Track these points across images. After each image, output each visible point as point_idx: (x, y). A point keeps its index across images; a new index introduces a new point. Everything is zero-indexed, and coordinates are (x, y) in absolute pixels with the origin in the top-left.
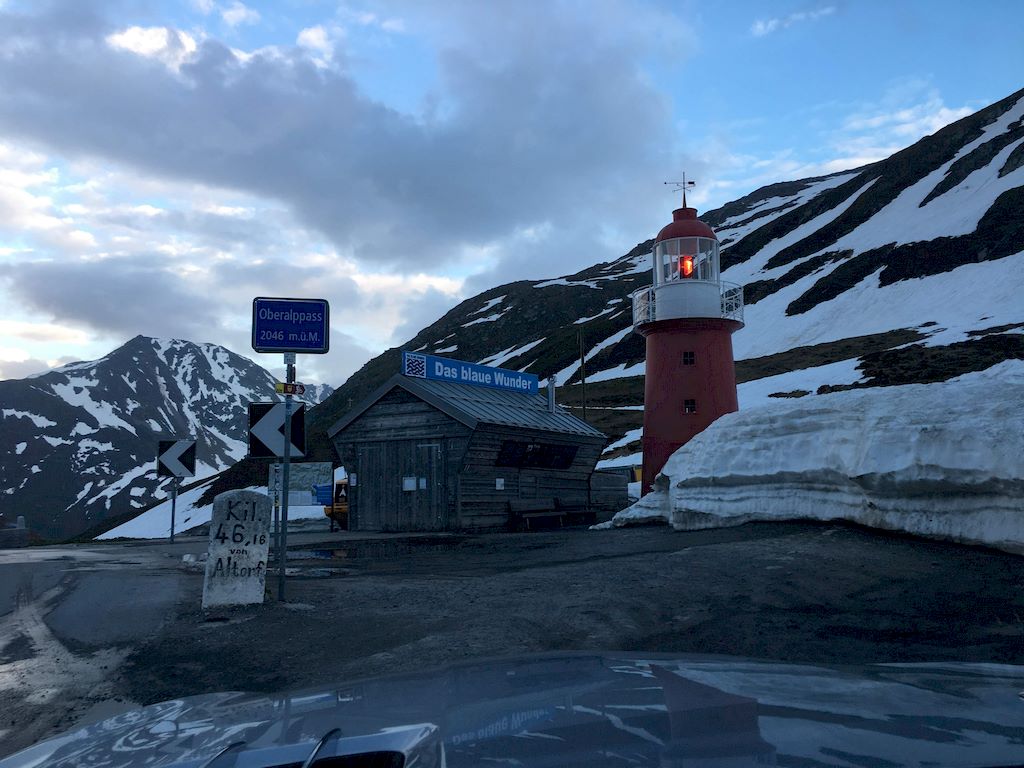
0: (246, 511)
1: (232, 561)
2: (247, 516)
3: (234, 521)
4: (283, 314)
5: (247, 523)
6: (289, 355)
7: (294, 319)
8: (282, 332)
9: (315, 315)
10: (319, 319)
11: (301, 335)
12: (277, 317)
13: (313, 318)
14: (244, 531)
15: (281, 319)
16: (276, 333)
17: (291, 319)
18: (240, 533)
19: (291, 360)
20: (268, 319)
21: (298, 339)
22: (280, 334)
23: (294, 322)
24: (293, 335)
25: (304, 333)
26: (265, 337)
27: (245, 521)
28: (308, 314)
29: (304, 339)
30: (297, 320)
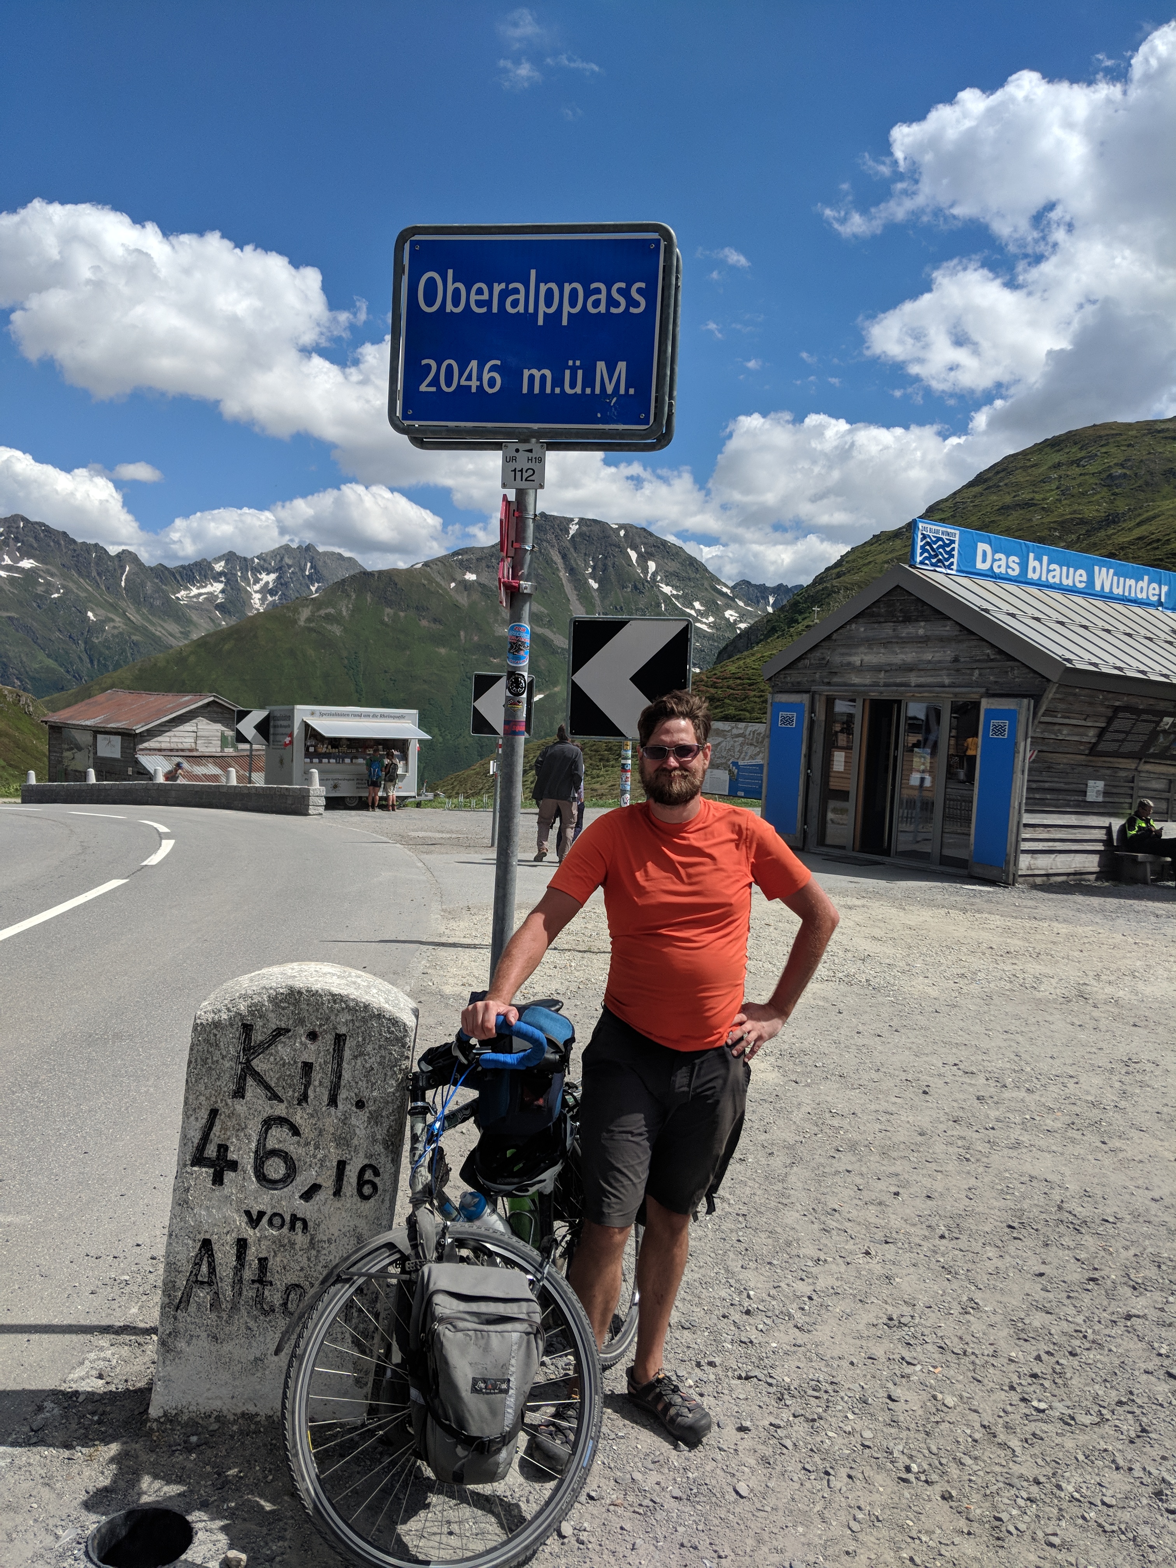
0: (308, 1067)
1: (252, 1254)
2: (312, 1087)
3: (260, 1102)
4: (502, 291)
5: (312, 1116)
6: (522, 456)
7: (542, 308)
8: (498, 362)
9: (619, 291)
10: (637, 304)
11: (567, 373)
12: (479, 304)
13: (612, 302)
14: (298, 1142)
15: (495, 310)
16: (474, 364)
17: (531, 310)
18: (282, 1151)
19: (525, 475)
20: (448, 310)
21: (553, 390)
22: (489, 371)
23: (540, 322)
24: (537, 374)
25: (578, 363)
26: (435, 382)
27: (304, 1105)
28: (593, 286)
29: (578, 390)
30: (551, 311)
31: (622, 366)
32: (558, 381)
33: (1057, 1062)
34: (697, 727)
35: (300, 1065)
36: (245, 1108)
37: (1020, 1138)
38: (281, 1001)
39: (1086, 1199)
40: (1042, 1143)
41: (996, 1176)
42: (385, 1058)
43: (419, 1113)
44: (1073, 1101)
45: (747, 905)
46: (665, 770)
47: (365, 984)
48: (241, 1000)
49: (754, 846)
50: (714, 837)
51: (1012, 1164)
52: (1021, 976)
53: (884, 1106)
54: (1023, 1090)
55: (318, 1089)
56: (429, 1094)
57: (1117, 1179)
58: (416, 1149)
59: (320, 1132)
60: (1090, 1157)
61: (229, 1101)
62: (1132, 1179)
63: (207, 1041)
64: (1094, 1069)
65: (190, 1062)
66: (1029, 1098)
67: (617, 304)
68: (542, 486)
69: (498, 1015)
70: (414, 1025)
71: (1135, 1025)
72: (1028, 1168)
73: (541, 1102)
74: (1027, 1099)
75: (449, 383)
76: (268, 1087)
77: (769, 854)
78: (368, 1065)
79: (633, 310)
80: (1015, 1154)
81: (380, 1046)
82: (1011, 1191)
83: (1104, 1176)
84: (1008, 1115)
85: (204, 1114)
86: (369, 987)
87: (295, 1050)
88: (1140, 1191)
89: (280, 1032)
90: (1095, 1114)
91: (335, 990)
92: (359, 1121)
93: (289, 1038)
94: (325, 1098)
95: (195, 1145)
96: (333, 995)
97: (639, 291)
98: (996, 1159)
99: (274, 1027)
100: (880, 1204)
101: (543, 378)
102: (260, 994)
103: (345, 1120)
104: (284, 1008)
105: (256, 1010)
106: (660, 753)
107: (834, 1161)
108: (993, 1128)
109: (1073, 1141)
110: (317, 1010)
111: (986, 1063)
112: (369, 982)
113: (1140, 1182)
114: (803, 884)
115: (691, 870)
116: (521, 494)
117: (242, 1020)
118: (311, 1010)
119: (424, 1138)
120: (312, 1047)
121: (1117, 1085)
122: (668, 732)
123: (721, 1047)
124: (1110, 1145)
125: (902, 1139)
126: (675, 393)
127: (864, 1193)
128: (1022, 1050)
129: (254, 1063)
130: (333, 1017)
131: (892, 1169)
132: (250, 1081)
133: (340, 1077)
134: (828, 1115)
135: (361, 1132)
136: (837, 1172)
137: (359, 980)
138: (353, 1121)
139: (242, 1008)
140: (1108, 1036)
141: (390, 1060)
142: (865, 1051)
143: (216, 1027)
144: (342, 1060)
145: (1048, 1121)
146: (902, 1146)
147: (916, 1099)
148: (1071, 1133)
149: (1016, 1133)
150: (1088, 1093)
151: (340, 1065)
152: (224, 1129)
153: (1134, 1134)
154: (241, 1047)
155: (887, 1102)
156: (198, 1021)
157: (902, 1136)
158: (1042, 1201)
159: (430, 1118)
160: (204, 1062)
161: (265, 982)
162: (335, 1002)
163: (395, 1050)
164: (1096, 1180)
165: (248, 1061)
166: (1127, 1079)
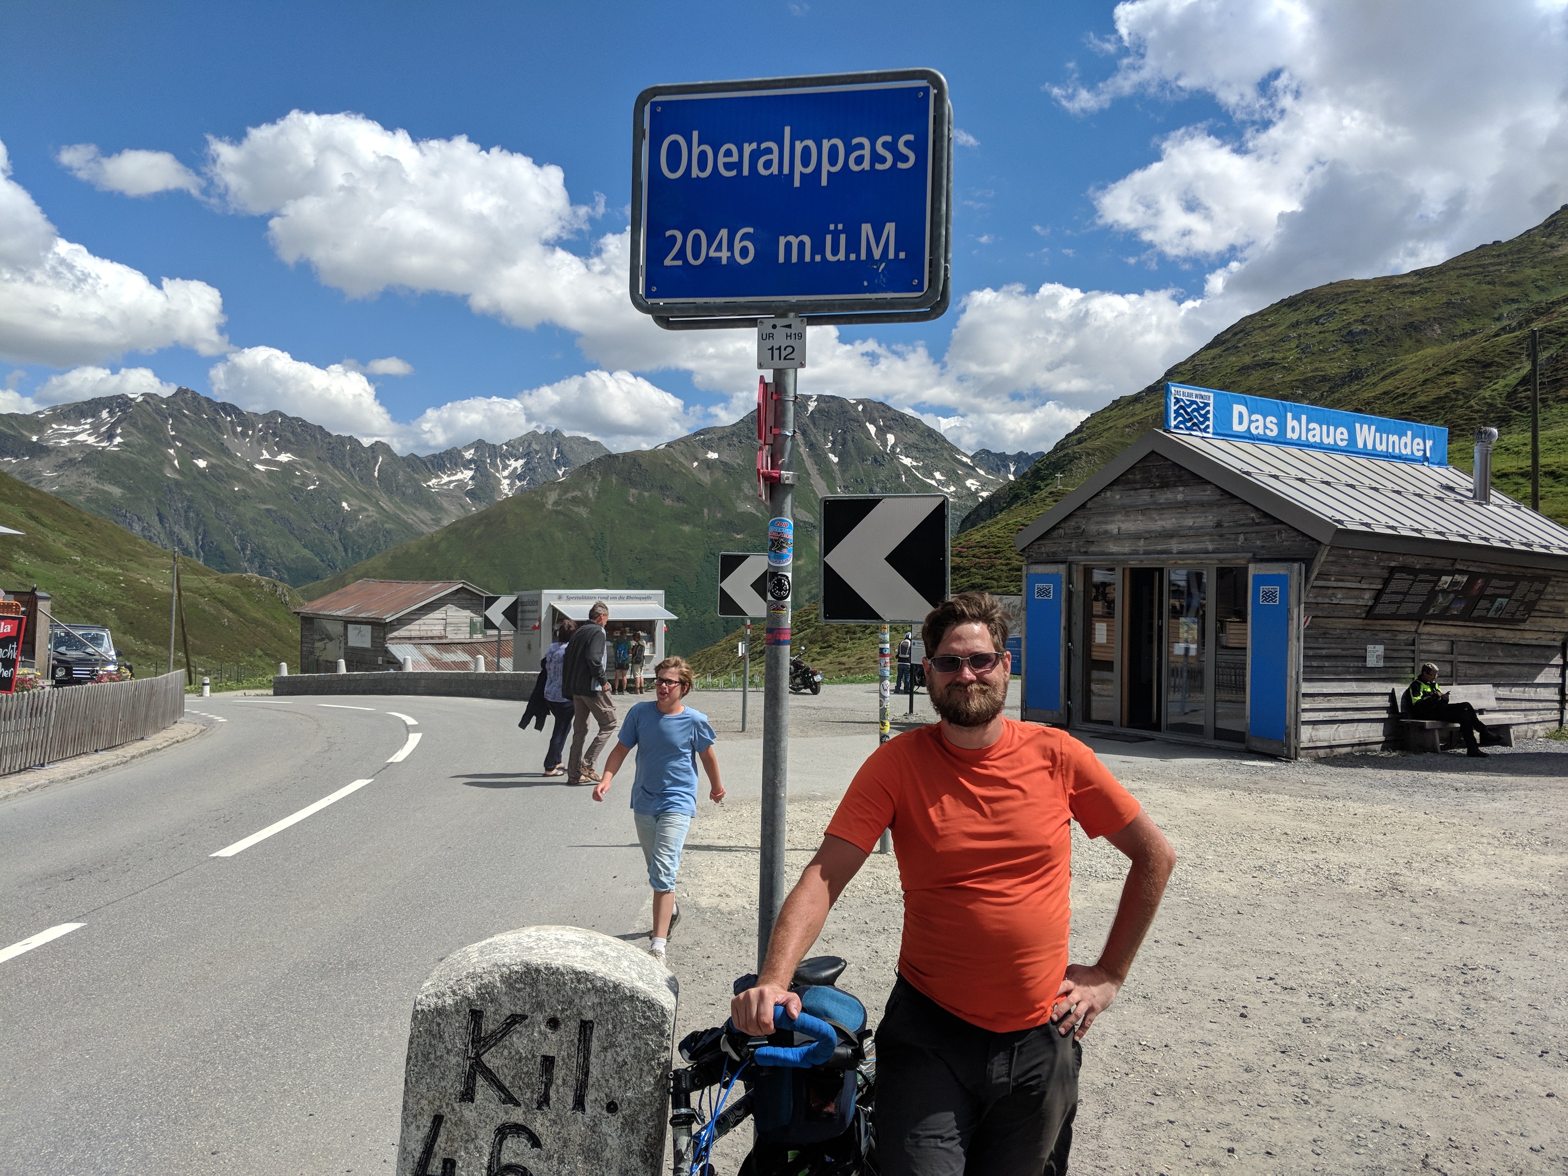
0: (548, 1062)
2: (554, 1087)
3: (492, 1106)
4: (752, 152)
5: (555, 1122)
6: (780, 333)
7: (798, 168)
8: (751, 230)
9: (885, 145)
10: (905, 159)
11: (829, 238)
12: (728, 166)
13: (877, 158)
14: (539, 1156)
15: (746, 172)
16: (724, 233)
17: (786, 171)
18: (519, 1166)
19: (784, 354)
20: (694, 175)
21: (813, 257)
22: (741, 240)
23: (797, 183)
24: (794, 240)
25: (840, 227)
26: (681, 255)
27: (545, 1108)
28: (855, 141)
29: (841, 256)
30: (809, 170)
31: (890, 228)
32: (819, 247)
33: (1384, 971)
34: (993, 633)
35: (539, 1059)
36: (475, 1114)
37: (1361, 1071)
38: (515, 981)
39: (1454, 1151)
40: (1387, 1077)
41: (1342, 1122)
42: (640, 1050)
43: (683, 1123)
44: (1412, 1020)
45: (1065, 847)
46: (959, 684)
47: (614, 954)
48: (469, 981)
49: (1072, 774)
50: (1022, 765)
51: (1357, 1105)
52: (1325, 867)
53: (1199, 1035)
54: (1353, 1008)
55: (561, 1090)
56: (695, 1096)
57: (1484, 1122)
58: (681, 1170)
59: (565, 1142)
60: (1446, 1094)
61: (456, 1106)
62: (1501, 1122)
63: (429, 1031)
64: (1428, 978)
65: (409, 1058)
66: (1361, 1019)
67: (883, 160)
68: (803, 365)
69: (776, 1004)
70: (674, 1008)
71: (1462, 922)
72: (1376, 1110)
73: (831, 1109)
74: (1360, 1020)
75: (696, 256)
76: (501, 1088)
77: (1089, 783)
78: (620, 1059)
79: (901, 165)
80: (1359, 1093)
81: (634, 1035)
82: (1363, 1143)
83: (1468, 1118)
84: (1342, 1041)
85: (426, 1122)
86: (618, 958)
87: (533, 1041)
88: (1515, 1138)
89: (515, 1019)
90: (1439, 1037)
91: (579, 967)
92: (611, 1127)
93: (526, 1026)
94: (570, 1100)
95: (417, 1160)
96: (576, 973)
97: (907, 144)
98: (1337, 1098)
99: (508, 1013)
100: (1214, 1164)
101: (802, 245)
102: (491, 972)
103: (594, 1128)
104: (519, 990)
105: (486, 992)
106: (952, 663)
107: (1153, 1109)
108: (1328, 1060)
109: (1422, 1073)
110: (559, 991)
111: (1305, 976)
112: (619, 951)
113: (1512, 1126)
114: (1129, 820)
115: (997, 806)
116: (779, 374)
117: (470, 1005)
118: (551, 992)
119: (690, 1156)
120: (553, 1037)
121: (1458, 998)
122: (959, 638)
123: (1045, 1025)
124: (1466, 1077)
125: (1227, 1078)
126: (950, 256)
127: (1194, 1150)
128: (1343, 958)
129: (485, 1058)
130: (577, 1001)
131: (1221, 1118)
132: (480, 1081)
133: (587, 1075)
134: (1137, 1048)
135: (614, 1142)
136: (1158, 1124)
137: (607, 950)
138: (604, 1128)
139: (471, 990)
140: (1435, 936)
141: (646, 1052)
142: (1167, 964)
143: (439, 1014)
144: (589, 1053)
145: (1389, 1048)
146: (1227, 1086)
147: (1234, 1024)
148: (1419, 1063)
149: (1355, 1065)
150: (1427, 1010)
151: (586, 1058)
152: (450, 1140)
153: (1490, 1061)
154: (468, 1039)
155: (1202, 1028)
156: (419, 1008)
157: (1226, 1073)
158: (1402, 1155)
159: (696, 1128)
160: (426, 1057)
161: (497, 957)
162: (579, 981)
163: (652, 1039)
164: (1459, 1126)
165: (478, 1056)
166: (1468, 990)
